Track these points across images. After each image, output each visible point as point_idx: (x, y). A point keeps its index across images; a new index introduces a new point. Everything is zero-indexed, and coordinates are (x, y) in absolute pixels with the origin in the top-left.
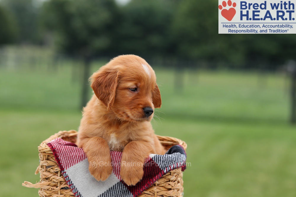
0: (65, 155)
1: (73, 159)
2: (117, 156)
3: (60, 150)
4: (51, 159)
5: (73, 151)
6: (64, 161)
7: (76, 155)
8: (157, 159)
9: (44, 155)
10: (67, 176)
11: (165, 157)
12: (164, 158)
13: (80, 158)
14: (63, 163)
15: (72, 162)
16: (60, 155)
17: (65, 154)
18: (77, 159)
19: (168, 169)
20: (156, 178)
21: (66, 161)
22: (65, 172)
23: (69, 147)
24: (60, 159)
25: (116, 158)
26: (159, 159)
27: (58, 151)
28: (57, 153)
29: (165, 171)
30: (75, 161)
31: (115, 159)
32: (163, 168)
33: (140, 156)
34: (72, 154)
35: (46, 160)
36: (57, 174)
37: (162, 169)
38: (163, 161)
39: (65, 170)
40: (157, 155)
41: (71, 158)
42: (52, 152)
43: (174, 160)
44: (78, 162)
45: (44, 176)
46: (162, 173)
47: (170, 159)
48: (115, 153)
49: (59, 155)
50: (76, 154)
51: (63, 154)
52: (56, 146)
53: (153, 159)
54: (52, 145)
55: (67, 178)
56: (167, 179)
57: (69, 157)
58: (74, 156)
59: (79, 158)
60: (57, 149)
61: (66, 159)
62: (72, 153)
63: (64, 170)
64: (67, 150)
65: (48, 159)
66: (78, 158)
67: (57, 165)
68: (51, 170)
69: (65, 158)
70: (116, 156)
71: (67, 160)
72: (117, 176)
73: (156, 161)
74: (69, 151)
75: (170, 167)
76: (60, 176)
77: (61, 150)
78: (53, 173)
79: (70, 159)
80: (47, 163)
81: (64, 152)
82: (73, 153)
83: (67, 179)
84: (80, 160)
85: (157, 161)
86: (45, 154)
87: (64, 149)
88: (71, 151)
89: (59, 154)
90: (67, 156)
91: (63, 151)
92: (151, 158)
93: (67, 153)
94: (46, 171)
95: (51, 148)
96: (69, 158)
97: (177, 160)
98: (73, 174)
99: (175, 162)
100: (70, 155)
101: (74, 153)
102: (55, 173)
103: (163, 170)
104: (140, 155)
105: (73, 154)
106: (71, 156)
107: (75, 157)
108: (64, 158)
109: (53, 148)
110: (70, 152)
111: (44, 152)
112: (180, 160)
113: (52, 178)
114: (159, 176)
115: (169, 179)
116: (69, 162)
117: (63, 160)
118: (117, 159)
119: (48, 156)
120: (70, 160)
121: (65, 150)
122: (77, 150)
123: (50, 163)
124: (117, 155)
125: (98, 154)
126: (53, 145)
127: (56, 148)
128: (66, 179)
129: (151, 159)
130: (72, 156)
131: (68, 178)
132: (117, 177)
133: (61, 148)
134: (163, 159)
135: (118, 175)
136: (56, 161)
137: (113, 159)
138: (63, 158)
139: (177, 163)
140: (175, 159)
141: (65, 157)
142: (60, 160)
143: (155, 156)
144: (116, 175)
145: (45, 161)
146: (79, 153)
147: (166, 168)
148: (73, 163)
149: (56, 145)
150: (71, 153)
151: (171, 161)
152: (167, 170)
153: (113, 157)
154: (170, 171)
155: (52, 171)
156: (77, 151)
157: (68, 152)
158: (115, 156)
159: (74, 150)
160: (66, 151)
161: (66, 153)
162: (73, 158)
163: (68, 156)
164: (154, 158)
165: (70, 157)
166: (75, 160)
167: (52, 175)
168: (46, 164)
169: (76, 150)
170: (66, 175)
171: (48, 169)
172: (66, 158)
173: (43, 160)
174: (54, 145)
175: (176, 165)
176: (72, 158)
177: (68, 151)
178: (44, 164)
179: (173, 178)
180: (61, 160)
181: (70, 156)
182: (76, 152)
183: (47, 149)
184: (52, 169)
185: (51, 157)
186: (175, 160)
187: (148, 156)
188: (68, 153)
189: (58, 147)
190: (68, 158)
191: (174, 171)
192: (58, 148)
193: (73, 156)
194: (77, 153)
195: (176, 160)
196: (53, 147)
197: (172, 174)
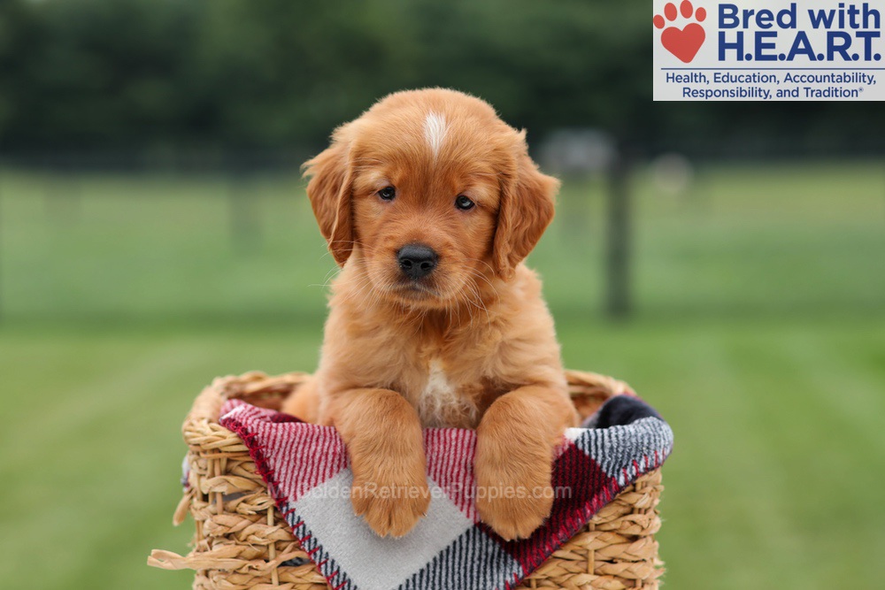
0: (290, 455)
1: (316, 465)
2: (459, 445)
3: (272, 438)
4: (241, 471)
5: (314, 440)
6: (286, 474)
7: (325, 451)
8: (593, 443)
9: (214, 461)
10: (300, 523)
11: (617, 436)
12: (614, 439)
13: (340, 460)
14: (285, 481)
15: (314, 473)
16: (274, 454)
17: (290, 452)
18: (329, 465)
19: (631, 472)
20: (595, 506)
21: (293, 472)
22: (293, 511)
23: (297, 427)
24: (272, 468)
25: (456, 450)
26: (599, 444)
27: (265, 443)
28: (264, 450)
29: (622, 481)
30: (324, 470)
31: (455, 454)
32: (613, 472)
33: (537, 443)
34: (313, 448)
35: (221, 474)
36: (263, 519)
37: (609, 475)
38: (612, 448)
39: (292, 505)
40: (588, 432)
41: (310, 462)
42: (243, 448)
43: (646, 442)
44: (334, 474)
45: (220, 528)
46: (611, 487)
47: (634, 440)
48: (450, 434)
49: (269, 455)
50: (326, 447)
51: (282, 450)
52: (255, 426)
53: (580, 446)
54: (241, 424)
55: (301, 527)
56: (624, 506)
57: (302, 458)
58: (318, 456)
59: (336, 462)
60: (263, 437)
61: (294, 467)
62: (310, 447)
63: (287, 504)
64: (292, 435)
65: (227, 472)
66: (333, 461)
67: (262, 489)
68: (243, 505)
69: (288, 464)
70: (456, 445)
71: (297, 468)
72: (462, 510)
73: (590, 450)
74: (300, 438)
75: (637, 467)
76: (275, 523)
77: (276, 437)
78: (250, 515)
79: (304, 464)
80: (227, 484)
81: (284, 445)
82: (314, 443)
83: (301, 531)
84: (339, 467)
85: (593, 448)
86: (217, 455)
87: (282, 436)
88: (308, 440)
89: (269, 451)
90: (295, 458)
91: (281, 442)
92: (573, 442)
93: (294, 447)
94: (224, 509)
95: (239, 436)
96: (301, 462)
97: (655, 441)
98: (318, 514)
99: (648, 448)
100: (306, 451)
101: (317, 445)
102: (258, 517)
103: (613, 476)
104: (536, 440)
105: (316, 449)
106: (308, 456)
107: (323, 458)
108: (285, 463)
109: (247, 433)
110: (305, 441)
111: (217, 450)
112: (662, 441)
113: (247, 531)
114: (601, 498)
115: (630, 505)
116: (301, 474)
117: (283, 471)
118: (462, 453)
119: (229, 461)
120: (306, 470)
121: (286, 437)
122: (325, 436)
123: (237, 483)
124: (460, 440)
125: (381, 447)
126: (246, 423)
127: (257, 434)
128: (298, 533)
129: (571, 445)
130: (311, 455)
131: (304, 528)
132: (465, 511)
133: (274, 431)
134: (611, 442)
135: (466, 506)
136: (260, 477)
137: (449, 456)
138: (282, 463)
139: (656, 452)
140: (649, 439)
141: (289, 462)
142: (274, 471)
143: (583, 434)
144: (460, 505)
145: (218, 478)
146: (333, 443)
147: (622, 471)
148: (317, 479)
149: (256, 422)
150: (307, 445)
151: (637, 447)
152: (626, 476)
153: (447, 449)
154: (635, 478)
155: (246, 508)
156: (328, 439)
157: (299, 443)
158: (453, 443)
159: (315, 437)
160: (291, 440)
161: (292, 446)
162: (316, 461)
163: (299, 456)
164: (583, 441)
165: (305, 459)
166: (321, 469)
167: (245, 522)
168: (224, 489)
169: (322, 433)
170: (296, 520)
171: (233, 504)
172: (291, 465)
173: (213, 475)
174: (249, 422)
175: (654, 457)
176: (313, 462)
177: (297, 440)
178: (218, 489)
179: (641, 501)
180: (277, 470)
181: (305, 455)
182: (324, 441)
183: (224, 437)
184: (244, 502)
185: (238, 463)
186: (649, 443)
187: (562, 436)
188: (297, 448)
189: (264, 428)
190: (298, 462)
191: (645, 478)
192: (264, 433)
193: (314, 454)
194: (327, 444)
195: (652, 441)
196: (246, 429)
197: (638, 487)
